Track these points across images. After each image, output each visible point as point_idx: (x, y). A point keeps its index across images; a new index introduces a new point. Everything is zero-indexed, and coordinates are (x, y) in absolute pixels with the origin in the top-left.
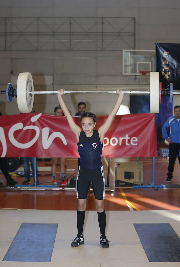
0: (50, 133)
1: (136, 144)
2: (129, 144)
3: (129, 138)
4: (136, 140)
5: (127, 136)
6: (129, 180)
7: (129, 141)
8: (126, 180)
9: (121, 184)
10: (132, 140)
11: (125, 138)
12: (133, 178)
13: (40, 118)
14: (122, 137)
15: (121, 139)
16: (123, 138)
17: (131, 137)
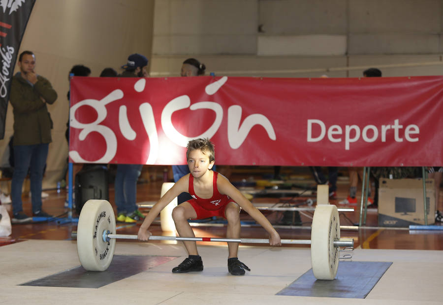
0: (244, 117)
1: (417, 140)
2: (401, 140)
3: (401, 127)
4: (417, 131)
5: (397, 121)
6: (406, 214)
7: (402, 133)
8: (400, 216)
9: (387, 222)
10: (407, 132)
11: (393, 127)
12: (414, 211)
13: (223, 87)
14: (386, 125)
15: (384, 129)
16: (389, 127)
17: (405, 125)
